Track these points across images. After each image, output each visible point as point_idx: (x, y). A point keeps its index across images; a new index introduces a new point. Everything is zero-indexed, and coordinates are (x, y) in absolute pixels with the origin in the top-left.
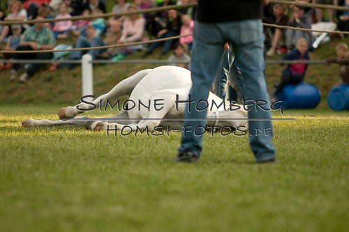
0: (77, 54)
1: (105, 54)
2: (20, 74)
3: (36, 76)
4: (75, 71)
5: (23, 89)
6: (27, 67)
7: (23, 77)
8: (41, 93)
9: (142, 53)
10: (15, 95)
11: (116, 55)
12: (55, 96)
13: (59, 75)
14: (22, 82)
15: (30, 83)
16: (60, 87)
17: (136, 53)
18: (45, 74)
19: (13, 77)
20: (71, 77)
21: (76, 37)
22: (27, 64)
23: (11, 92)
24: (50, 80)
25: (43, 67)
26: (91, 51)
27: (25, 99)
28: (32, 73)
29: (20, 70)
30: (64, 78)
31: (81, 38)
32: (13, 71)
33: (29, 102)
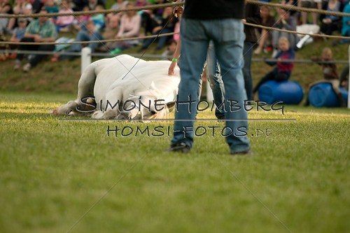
0: (77, 47)
1: (103, 48)
2: (23, 64)
3: (39, 66)
4: (75, 63)
5: (26, 78)
6: (30, 57)
7: (27, 67)
8: (43, 82)
9: (138, 48)
10: (19, 84)
11: (114, 49)
12: (55, 86)
13: (60, 66)
14: (26, 72)
15: (33, 73)
16: (60, 78)
17: (133, 47)
18: (47, 65)
19: (17, 67)
20: (71, 68)
21: (77, 31)
22: (31, 55)
23: (15, 80)
24: (51, 70)
26: (91, 45)
27: (27, 87)
28: (34, 63)
29: (24, 60)
30: (64, 69)
31: (82, 32)
32: (17, 61)
33: (32, 90)
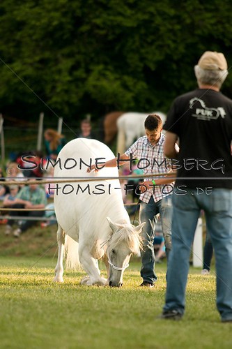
3: (29, 231)
5: (16, 243)
6: (20, 223)
7: (17, 232)
8: (32, 247)
10: (9, 248)
12: (44, 250)
13: (49, 232)
14: (16, 237)
15: (23, 238)
18: (37, 230)
19: (8, 232)
22: (21, 220)
23: (6, 245)
24: (41, 235)
25: (35, 224)
27: (18, 252)
28: (24, 228)
29: (14, 226)
30: (54, 234)
32: (8, 227)
33: (22, 254)
